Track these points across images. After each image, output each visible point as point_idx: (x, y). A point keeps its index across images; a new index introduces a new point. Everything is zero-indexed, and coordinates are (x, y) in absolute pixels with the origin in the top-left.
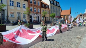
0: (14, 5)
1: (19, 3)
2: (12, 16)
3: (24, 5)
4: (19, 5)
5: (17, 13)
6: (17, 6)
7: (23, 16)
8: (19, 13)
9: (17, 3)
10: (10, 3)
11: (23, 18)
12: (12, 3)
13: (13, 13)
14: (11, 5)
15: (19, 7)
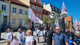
0: (17, 12)
1: (22, 10)
2: (14, 23)
3: (26, 12)
4: (22, 12)
5: (19, 19)
6: (20, 13)
7: (25, 22)
8: (21, 19)
9: (20, 10)
10: (13, 10)
11: (25, 24)
12: (14, 10)
13: (15, 20)
14: (13, 12)
15: (22, 13)
